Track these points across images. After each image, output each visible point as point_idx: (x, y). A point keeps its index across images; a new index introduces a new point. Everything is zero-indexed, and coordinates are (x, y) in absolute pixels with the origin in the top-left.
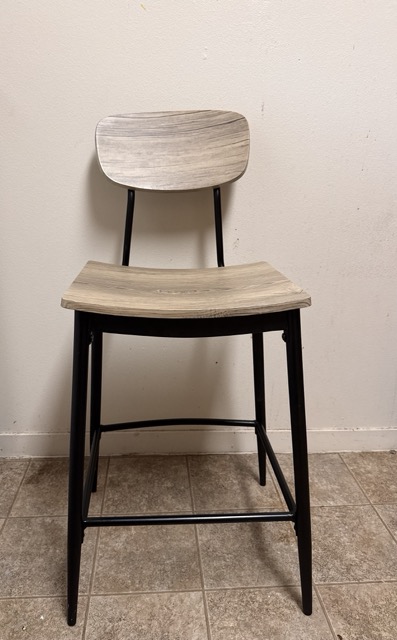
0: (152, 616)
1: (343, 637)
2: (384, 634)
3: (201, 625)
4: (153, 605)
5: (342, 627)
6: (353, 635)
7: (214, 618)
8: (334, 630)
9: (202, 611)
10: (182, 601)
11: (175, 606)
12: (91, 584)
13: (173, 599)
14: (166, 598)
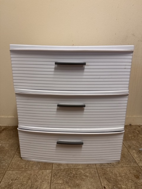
0: (29, 179)
1: (106, 187)
2: (123, 186)
3: (48, 182)
4: (31, 174)
5: (106, 183)
6: (110, 187)
7: (54, 179)
8: (103, 184)
9: (50, 177)
10: (43, 173)
11: (39, 175)
12: (8, 167)
13: (39, 172)
14: (37, 172)
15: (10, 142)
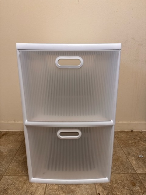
15: (8, 148)
